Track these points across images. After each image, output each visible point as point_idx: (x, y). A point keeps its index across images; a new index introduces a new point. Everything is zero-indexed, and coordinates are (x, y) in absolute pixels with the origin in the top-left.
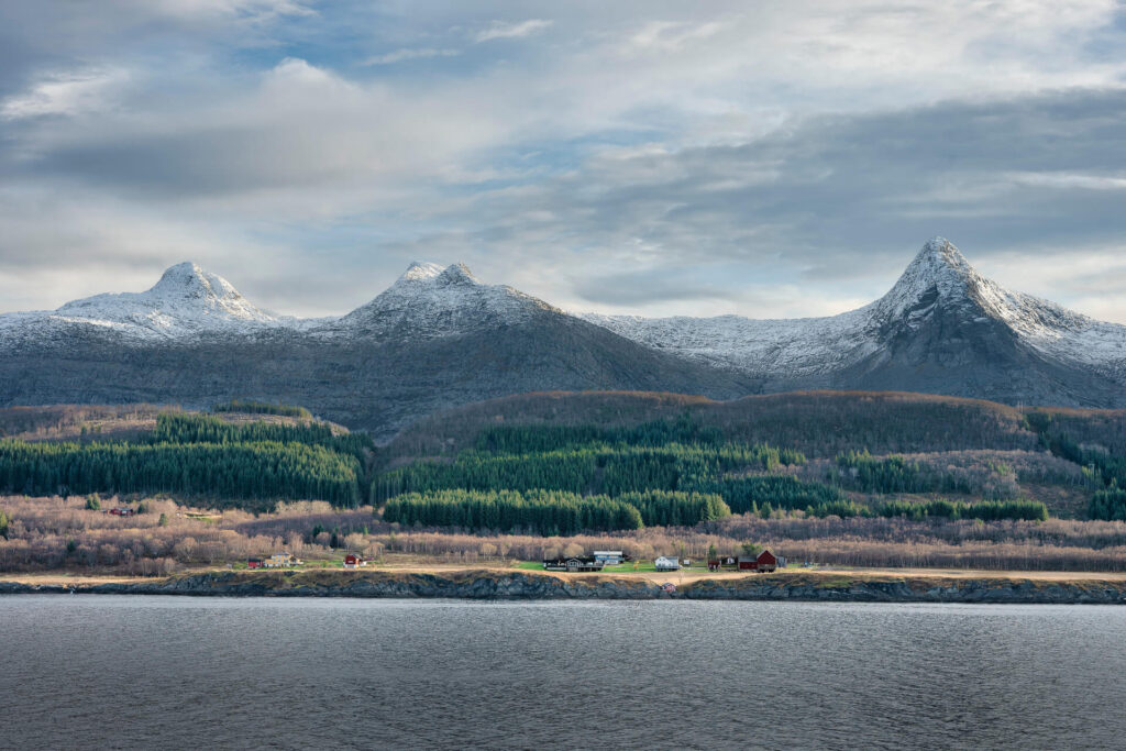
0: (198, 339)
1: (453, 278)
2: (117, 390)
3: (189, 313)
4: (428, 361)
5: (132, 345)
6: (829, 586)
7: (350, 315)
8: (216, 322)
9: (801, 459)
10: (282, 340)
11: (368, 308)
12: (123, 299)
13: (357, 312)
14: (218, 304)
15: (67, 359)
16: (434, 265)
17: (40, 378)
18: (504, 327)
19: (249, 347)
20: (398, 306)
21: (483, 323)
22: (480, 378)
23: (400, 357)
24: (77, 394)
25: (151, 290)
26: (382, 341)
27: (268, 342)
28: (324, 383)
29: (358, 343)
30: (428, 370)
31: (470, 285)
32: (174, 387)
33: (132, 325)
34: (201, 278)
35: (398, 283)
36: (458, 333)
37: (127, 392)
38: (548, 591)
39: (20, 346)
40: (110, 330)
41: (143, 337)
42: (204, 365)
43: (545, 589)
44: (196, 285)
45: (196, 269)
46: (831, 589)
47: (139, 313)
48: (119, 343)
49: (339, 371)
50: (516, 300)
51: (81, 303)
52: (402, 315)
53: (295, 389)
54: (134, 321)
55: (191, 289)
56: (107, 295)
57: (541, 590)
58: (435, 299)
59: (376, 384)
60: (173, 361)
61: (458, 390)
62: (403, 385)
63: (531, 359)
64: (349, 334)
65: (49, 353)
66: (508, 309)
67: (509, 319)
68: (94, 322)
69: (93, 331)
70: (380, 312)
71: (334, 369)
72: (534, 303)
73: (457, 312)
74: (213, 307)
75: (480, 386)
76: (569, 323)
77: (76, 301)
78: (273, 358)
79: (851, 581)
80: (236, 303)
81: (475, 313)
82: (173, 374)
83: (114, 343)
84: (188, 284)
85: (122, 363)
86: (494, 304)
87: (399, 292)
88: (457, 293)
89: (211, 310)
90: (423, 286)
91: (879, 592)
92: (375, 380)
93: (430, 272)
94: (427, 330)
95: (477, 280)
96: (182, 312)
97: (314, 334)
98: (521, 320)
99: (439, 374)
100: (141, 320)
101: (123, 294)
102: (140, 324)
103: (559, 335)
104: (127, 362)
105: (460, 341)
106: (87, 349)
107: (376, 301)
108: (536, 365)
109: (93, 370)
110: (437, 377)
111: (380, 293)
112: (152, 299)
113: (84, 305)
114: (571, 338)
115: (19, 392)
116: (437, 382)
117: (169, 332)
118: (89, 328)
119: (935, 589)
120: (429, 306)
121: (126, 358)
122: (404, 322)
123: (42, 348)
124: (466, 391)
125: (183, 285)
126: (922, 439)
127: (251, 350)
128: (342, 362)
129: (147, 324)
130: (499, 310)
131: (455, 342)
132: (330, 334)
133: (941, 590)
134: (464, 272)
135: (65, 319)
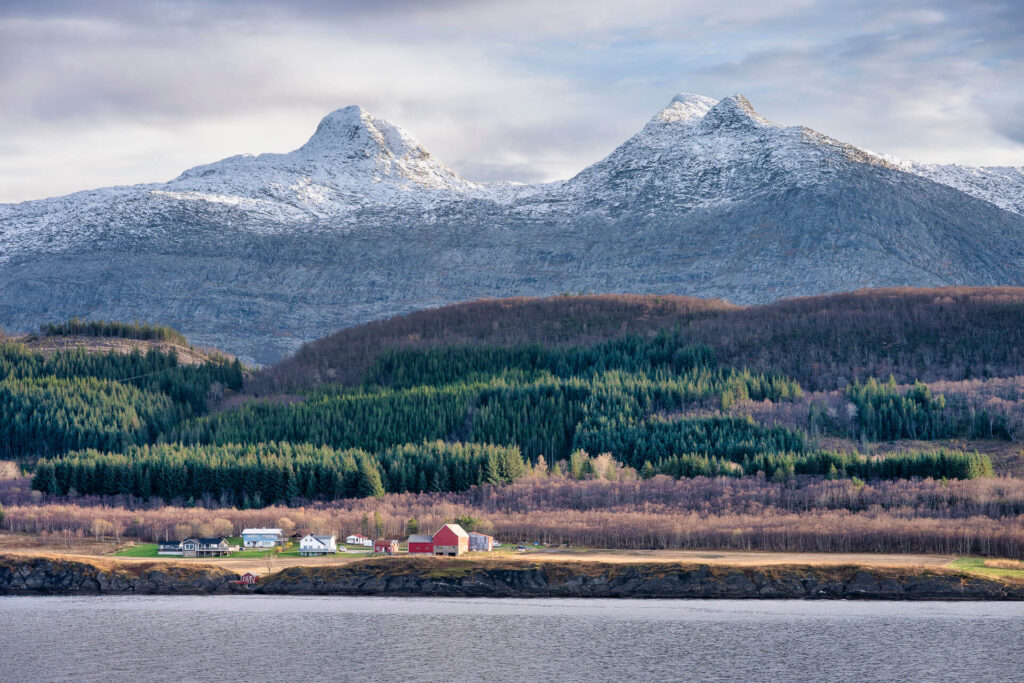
0: (353, 220)
1: (728, 118)
2: (232, 298)
3: (352, 182)
4: (682, 245)
5: (259, 231)
6: (438, 574)
7: (576, 178)
8: (392, 193)
9: (791, 390)
10: (474, 219)
11: (601, 166)
12: (260, 163)
13: (586, 174)
14: (395, 167)
15: (167, 253)
16: (705, 99)
17: (128, 282)
18: (793, 190)
19: (425, 230)
20: (644, 163)
21: (765, 185)
22: (755, 267)
23: (641, 240)
24: (175, 304)
25: (302, 149)
26: (618, 216)
27: (452, 221)
28: (528, 280)
29: (582, 219)
30: (679, 257)
31: (750, 128)
32: (314, 291)
33: (269, 201)
34: (372, 129)
35: (648, 127)
36: (728, 201)
37: (246, 300)
38: (74, 584)
39: (103, 237)
40: (231, 210)
41: (282, 218)
42: (358, 258)
43: (72, 580)
44: (363, 139)
45: (364, 116)
46: (439, 580)
47: (280, 183)
48: (241, 228)
49: (551, 263)
50: (816, 148)
51: (201, 172)
52: (648, 176)
53: (487, 290)
54: (271, 195)
55: (356, 145)
56: (239, 157)
57: (66, 582)
58: (697, 150)
59: (604, 281)
60: (314, 253)
61: (720, 287)
62: (642, 281)
63: (831, 238)
64: (570, 207)
65: (143, 245)
66: (802, 163)
67: (802, 179)
68: (213, 198)
69: (206, 212)
70: (618, 172)
71: (543, 259)
72: (842, 152)
73: (729, 169)
74: (388, 171)
75: (755, 279)
76: (894, 181)
77: (197, 168)
78: (458, 245)
79: (469, 568)
80: (422, 164)
81: (755, 170)
82: (314, 272)
83: (235, 228)
84: (352, 138)
85: (242, 257)
86: (784, 157)
87: (648, 141)
88: (731, 141)
89: (384, 176)
90: (682, 131)
91: (501, 583)
92: (602, 275)
93: (696, 110)
94: (683, 197)
95: (760, 121)
96: (343, 180)
97: (520, 209)
98: (820, 180)
99: (696, 263)
100: (283, 194)
101: (263, 157)
102: (280, 200)
103: (877, 201)
104: (250, 256)
105: (730, 214)
106: (195, 238)
107: (614, 155)
108: (838, 247)
109: (202, 268)
110: (692, 269)
111: (621, 143)
112: (299, 163)
113: (207, 173)
114: (894, 204)
115: (99, 303)
116: (692, 277)
117: (321, 210)
118: (202, 208)
119: (576, 579)
120: (687, 161)
121: (249, 250)
122: (650, 186)
123: (132, 237)
124: (732, 288)
125: (345, 139)
126: (1004, 358)
127: (427, 235)
128: (557, 249)
129: (290, 200)
130: (788, 165)
131: (722, 215)
132: (544, 208)
133: (585, 580)
134: (742, 109)
135: (172, 194)
